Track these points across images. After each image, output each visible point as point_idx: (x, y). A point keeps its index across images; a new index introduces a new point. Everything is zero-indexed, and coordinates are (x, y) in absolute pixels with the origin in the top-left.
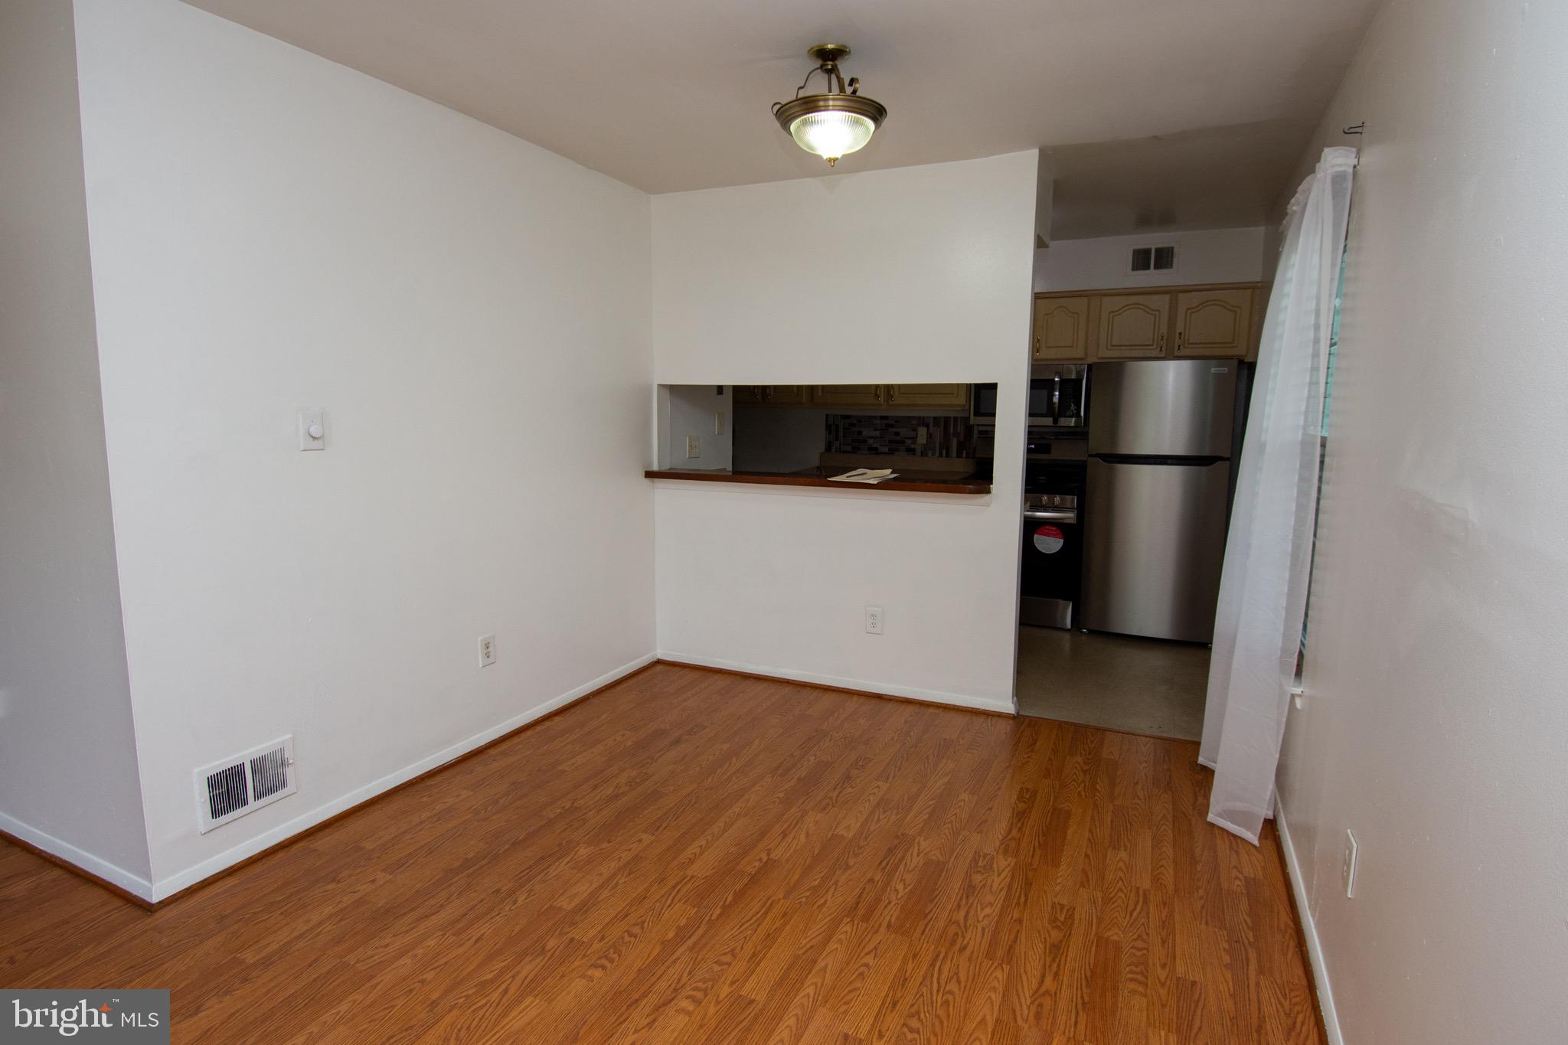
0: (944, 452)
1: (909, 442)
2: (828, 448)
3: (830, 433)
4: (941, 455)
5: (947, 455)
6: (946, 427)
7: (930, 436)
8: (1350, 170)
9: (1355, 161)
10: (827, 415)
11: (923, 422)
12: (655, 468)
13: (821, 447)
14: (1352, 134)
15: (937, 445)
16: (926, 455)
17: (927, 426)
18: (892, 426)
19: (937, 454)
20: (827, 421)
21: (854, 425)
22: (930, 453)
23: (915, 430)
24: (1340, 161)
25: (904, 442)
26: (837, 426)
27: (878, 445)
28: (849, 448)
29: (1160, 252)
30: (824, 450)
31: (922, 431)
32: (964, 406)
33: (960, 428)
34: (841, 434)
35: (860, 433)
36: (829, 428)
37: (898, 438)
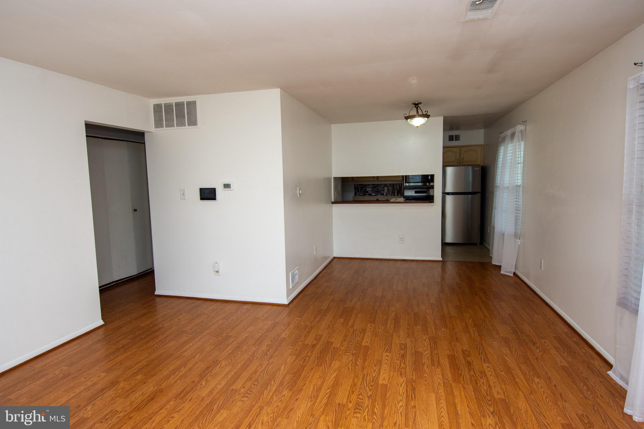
0: (393, 194)
1: (382, 192)
2: (355, 195)
3: (356, 190)
4: (392, 195)
5: (394, 195)
6: (393, 187)
7: (388, 190)
8: (524, 130)
9: (525, 128)
10: (355, 185)
11: (386, 185)
12: (333, 201)
13: (353, 195)
14: (524, 122)
15: (391, 192)
16: (387, 196)
17: (387, 187)
18: (376, 187)
19: (391, 195)
20: (355, 186)
21: (364, 187)
22: (388, 195)
23: (383, 188)
24: (522, 128)
25: (380, 192)
26: (358, 188)
27: (372, 193)
28: (362, 194)
29: (456, 136)
30: (354, 195)
31: (386, 188)
32: (401, 180)
33: (398, 187)
34: (359, 190)
35: (366, 189)
36: (355, 188)
37: (378, 191)
